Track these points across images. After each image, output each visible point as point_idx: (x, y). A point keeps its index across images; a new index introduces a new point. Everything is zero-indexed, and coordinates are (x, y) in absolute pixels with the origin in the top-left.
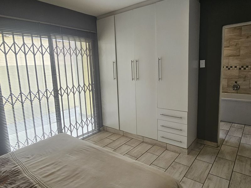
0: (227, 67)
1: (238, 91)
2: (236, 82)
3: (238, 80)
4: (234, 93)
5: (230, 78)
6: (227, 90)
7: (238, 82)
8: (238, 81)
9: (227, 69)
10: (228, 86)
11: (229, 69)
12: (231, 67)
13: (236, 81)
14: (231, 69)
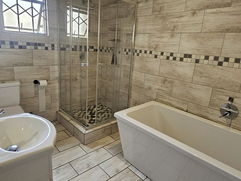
0: (216, 58)
1: (233, 121)
2: (231, 99)
3: (238, 95)
4: (221, 123)
5: (219, 86)
6: (208, 113)
7: (235, 100)
8: (236, 97)
9: (216, 63)
10: (212, 104)
11: (220, 64)
12: (227, 60)
13: (232, 96)
14: (225, 64)
